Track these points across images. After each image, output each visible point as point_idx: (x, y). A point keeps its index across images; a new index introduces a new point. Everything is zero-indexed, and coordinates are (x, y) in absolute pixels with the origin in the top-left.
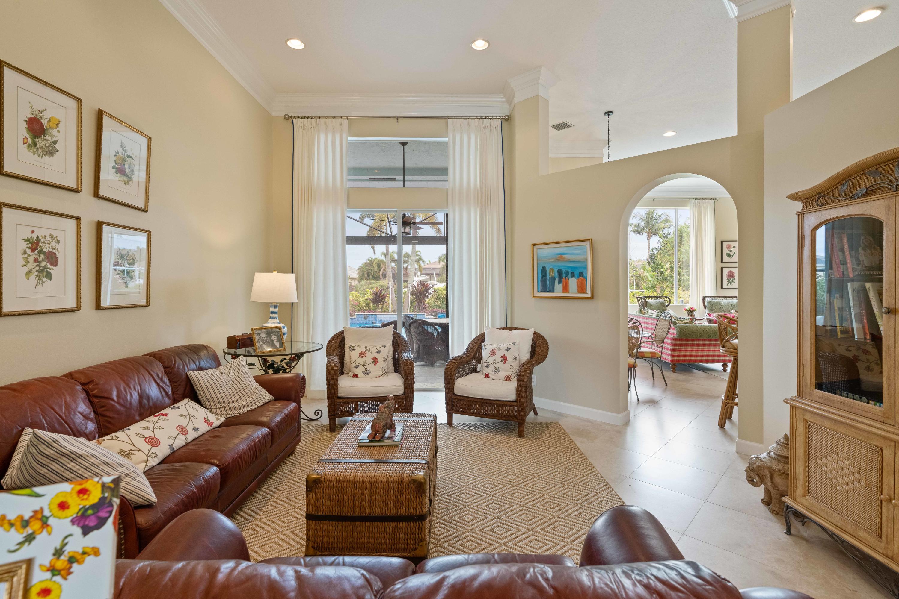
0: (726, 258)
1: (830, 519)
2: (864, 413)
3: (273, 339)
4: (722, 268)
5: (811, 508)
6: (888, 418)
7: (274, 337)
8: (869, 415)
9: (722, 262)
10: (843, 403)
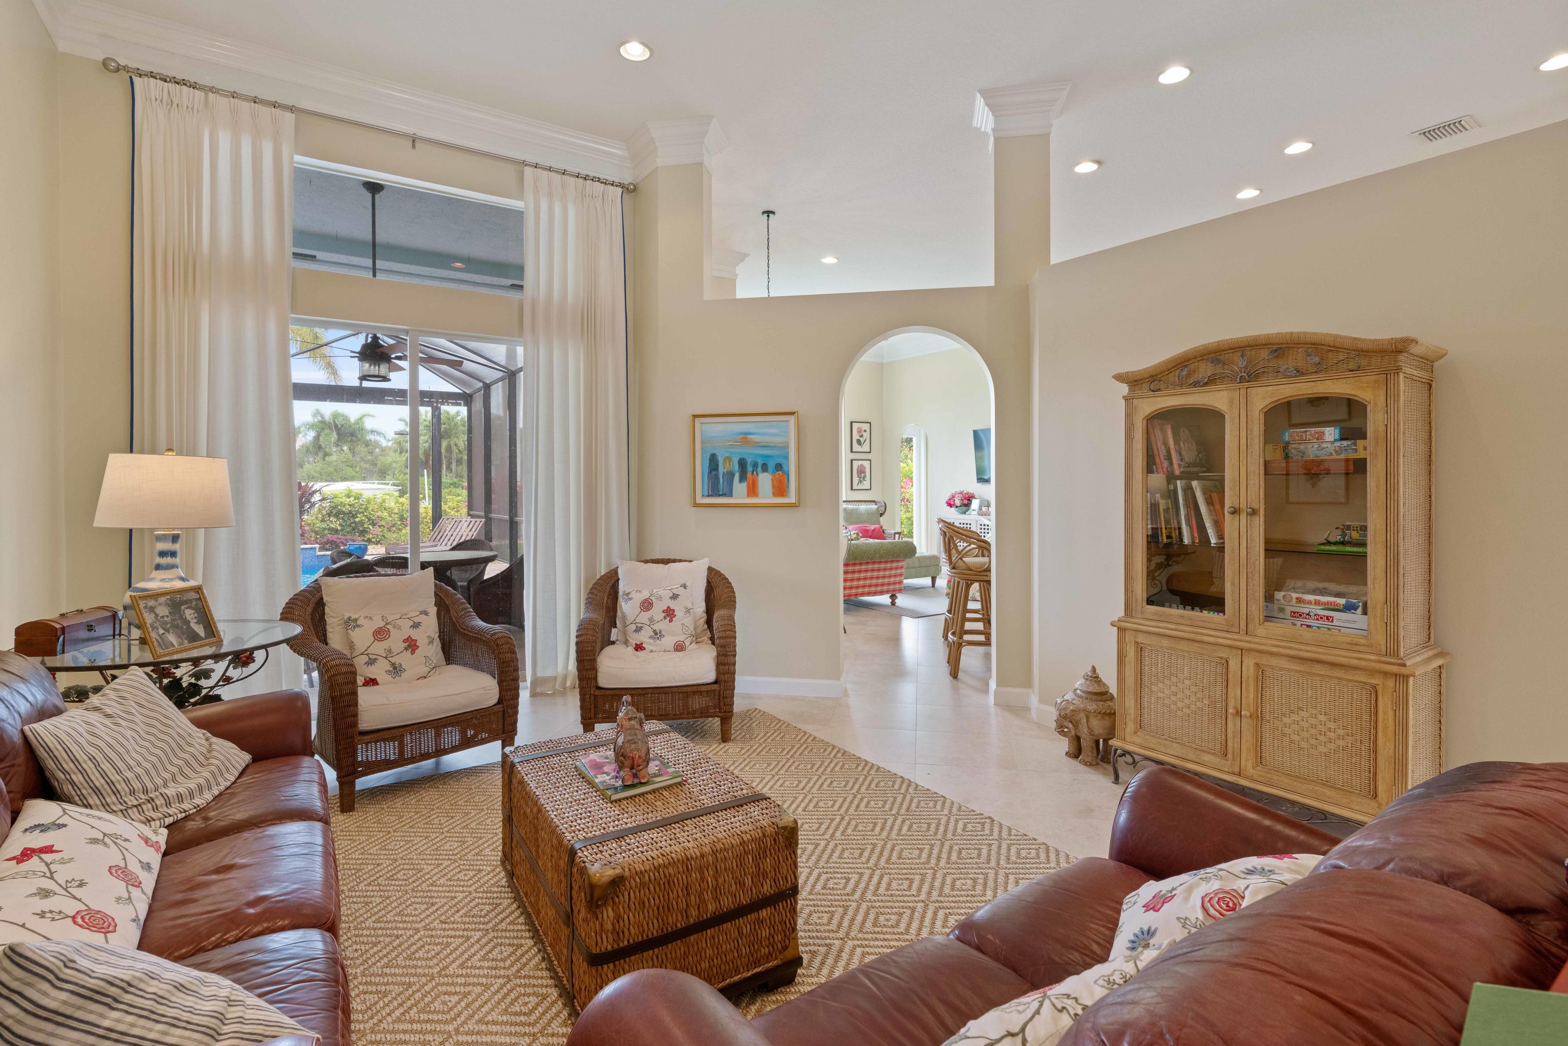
0: (856, 447)
1: (1168, 751)
2: (1206, 625)
3: (189, 618)
4: (852, 461)
5: (1145, 744)
6: (1233, 626)
7: (189, 614)
8: (1212, 626)
9: (852, 451)
10: (1182, 616)
